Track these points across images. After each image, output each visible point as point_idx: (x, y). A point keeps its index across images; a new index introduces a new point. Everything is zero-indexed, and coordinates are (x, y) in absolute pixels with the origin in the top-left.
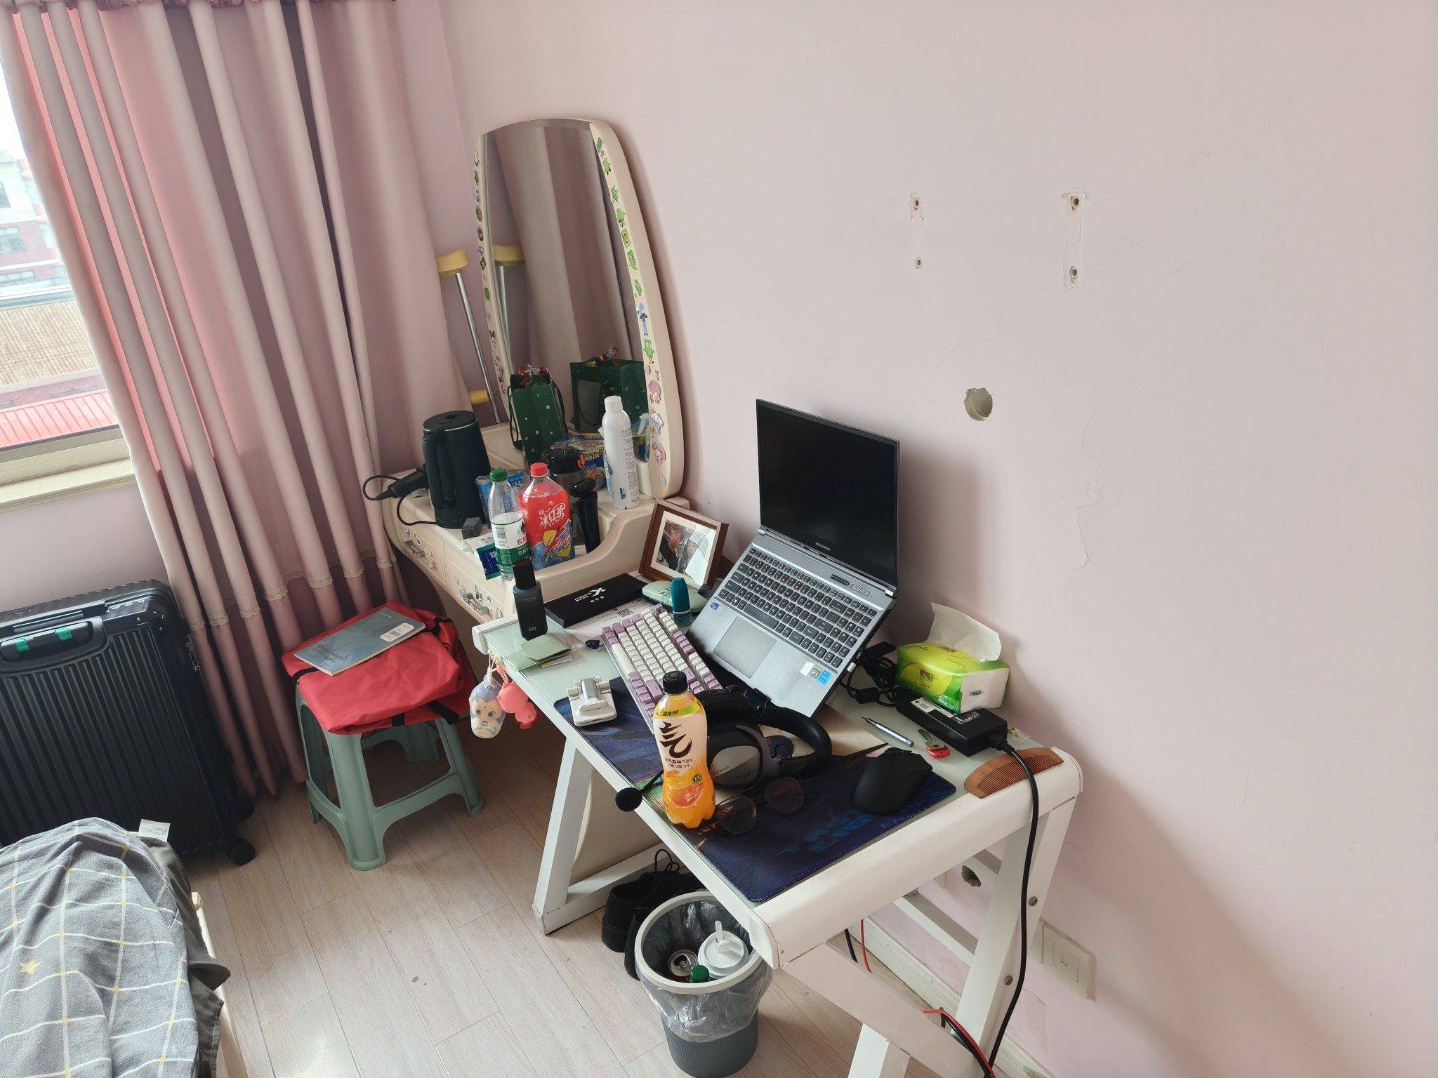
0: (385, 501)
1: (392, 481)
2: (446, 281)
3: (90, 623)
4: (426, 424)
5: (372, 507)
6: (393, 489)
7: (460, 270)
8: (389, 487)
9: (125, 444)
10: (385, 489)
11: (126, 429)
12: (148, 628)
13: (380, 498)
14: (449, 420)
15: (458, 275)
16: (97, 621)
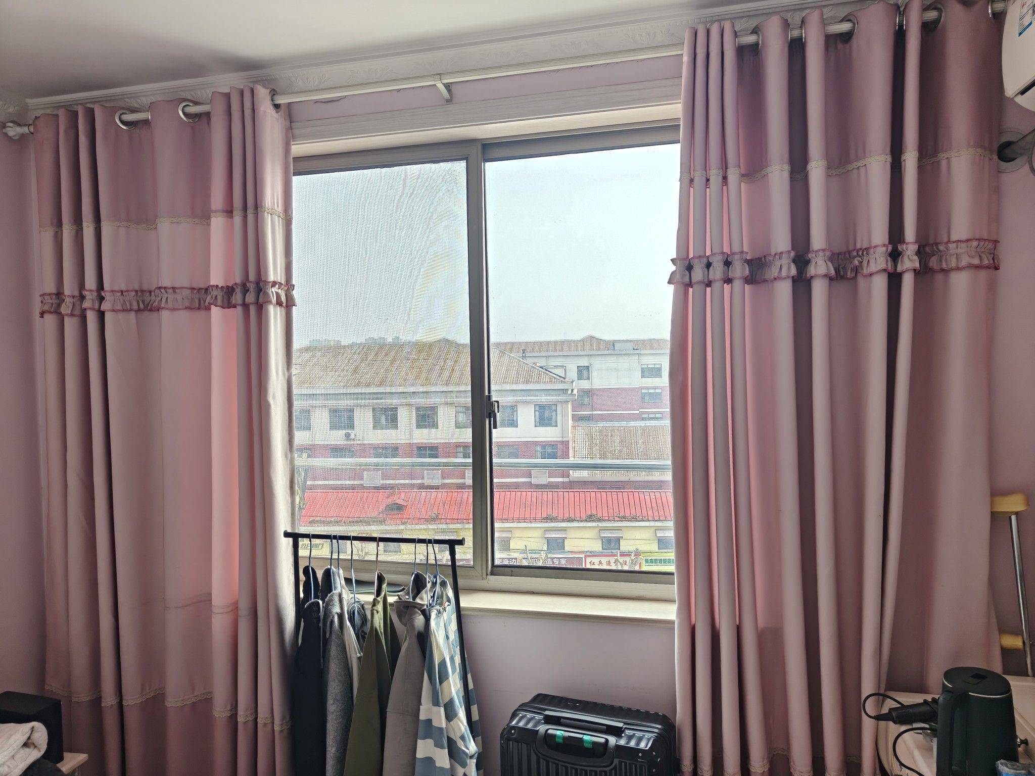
0: (882, 723)
1: (895, 705)
2: (997, 519)
3: (607, 740)
4: (948, 675)
5: (868, 724)
6: (894, 714)
7: (1017, 513)
8: (891, 710)
9: (674, 590)
10: (885, 710)
11: (678, 579)
12: (645, 766)
13: (878, 718)
14: (975, 681)
15: (1013, 518)
16: (612, 740)
